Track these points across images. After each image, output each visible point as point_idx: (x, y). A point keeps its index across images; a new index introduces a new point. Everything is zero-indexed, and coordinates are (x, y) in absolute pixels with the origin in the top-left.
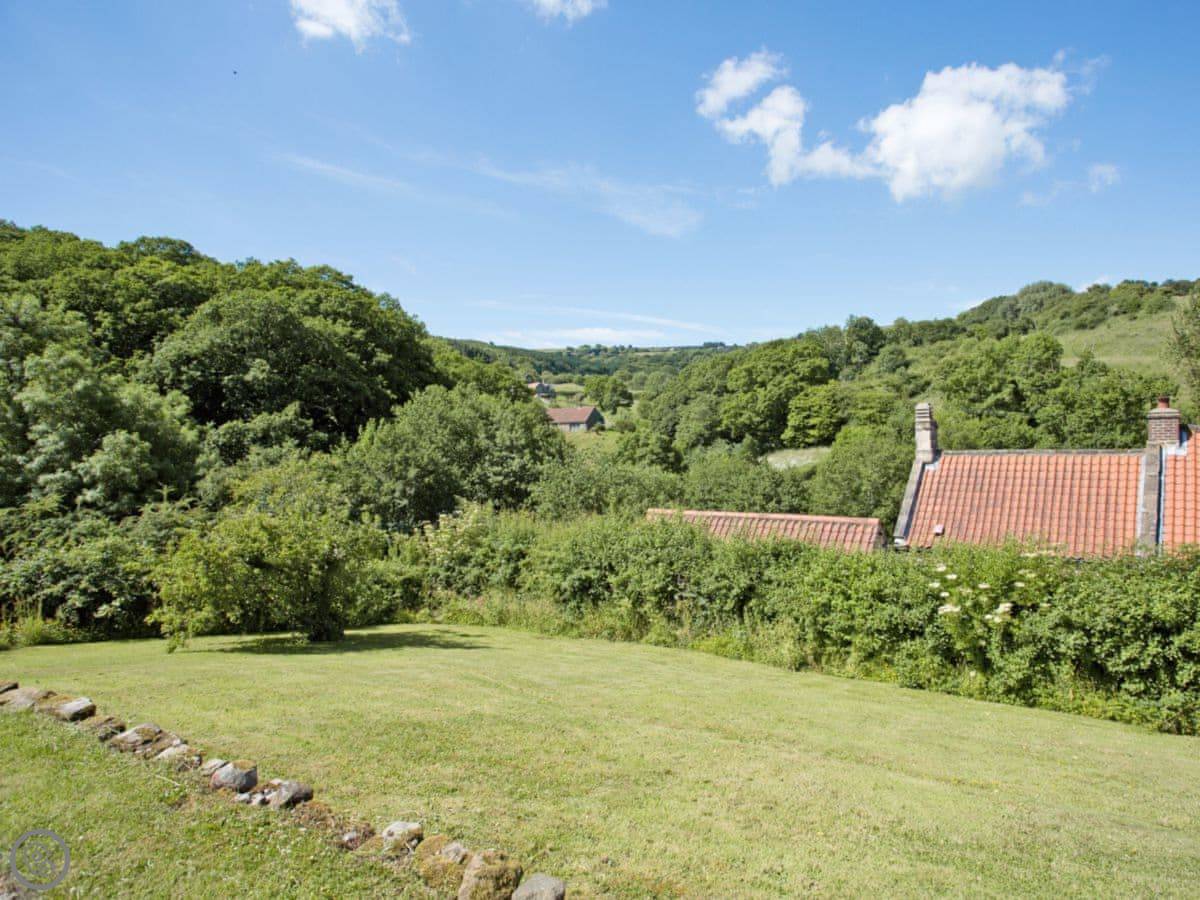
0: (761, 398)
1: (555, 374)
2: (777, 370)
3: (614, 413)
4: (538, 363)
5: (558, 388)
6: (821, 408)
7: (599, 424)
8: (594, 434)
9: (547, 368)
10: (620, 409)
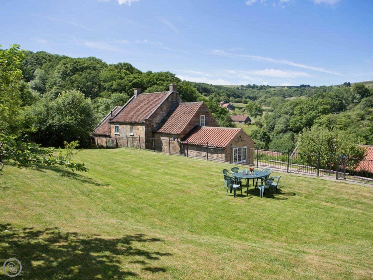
0: (304, 118)
1: (235, 98)
2: (311, 109)
3: (256, 117)
4: (229, 93)
5: (236, 105)
6: (324, 123)
7: (249, 122)
8: (247, 125)
9: (232, 96)
10: (258, 116)
